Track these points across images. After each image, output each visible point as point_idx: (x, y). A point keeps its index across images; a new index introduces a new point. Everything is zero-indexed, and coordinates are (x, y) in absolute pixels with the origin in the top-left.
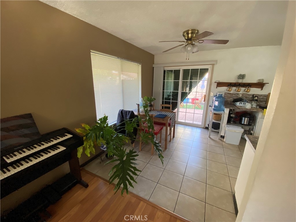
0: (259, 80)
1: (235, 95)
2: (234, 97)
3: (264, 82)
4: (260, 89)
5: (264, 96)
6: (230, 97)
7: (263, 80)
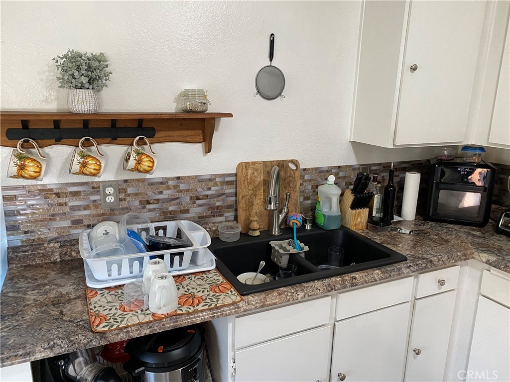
0: (185, 95)
1: (76, 194)
2: (73, 208)
3: (211, 109)
4: (199, 147)
5: (223, 183)
6: (53, 217)
7: (202, 94)
